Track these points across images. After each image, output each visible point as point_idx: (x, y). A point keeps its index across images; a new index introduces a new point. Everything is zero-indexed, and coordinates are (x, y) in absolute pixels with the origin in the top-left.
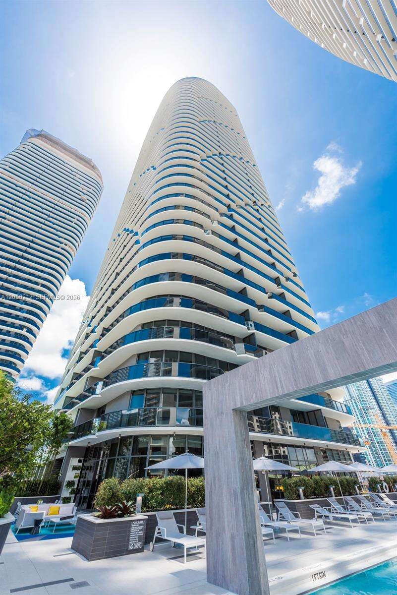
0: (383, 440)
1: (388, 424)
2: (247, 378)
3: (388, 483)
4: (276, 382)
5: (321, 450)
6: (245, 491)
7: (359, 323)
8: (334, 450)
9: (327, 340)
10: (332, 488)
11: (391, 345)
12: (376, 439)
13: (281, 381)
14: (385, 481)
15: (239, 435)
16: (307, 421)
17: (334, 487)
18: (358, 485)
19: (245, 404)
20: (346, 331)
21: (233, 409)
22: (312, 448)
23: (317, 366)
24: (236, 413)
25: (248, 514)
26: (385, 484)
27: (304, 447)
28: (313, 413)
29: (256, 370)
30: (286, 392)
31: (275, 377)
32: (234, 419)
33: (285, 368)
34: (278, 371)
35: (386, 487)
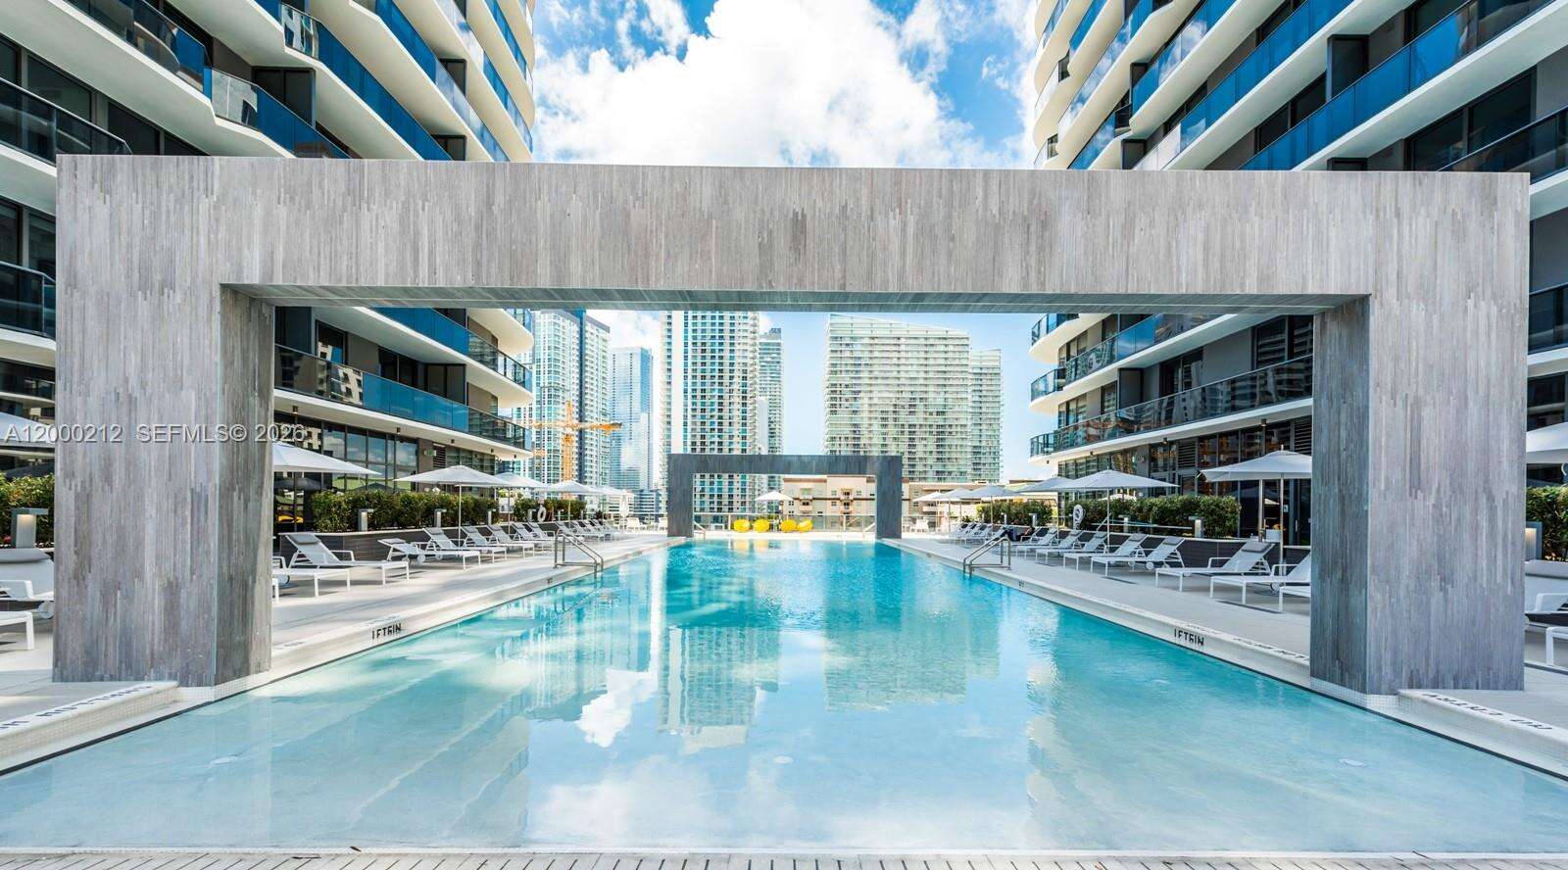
0: (560, 448)
1: (581, 419)
2: (308, 206)
3: (547, 509)
4: (416, 251)
5: (435, 448)
6: (235, 494)
7: (677, 185)
8: (464, 450)
9: (595, 196)
10: (439, 514)
11: (710, 258)
12: (549, 445)
13: (431, 252)
14: (545, 505)
15: (238, 363)
16: (421, 380)
17: (445, 511)
18: (494, 510)
19: (279, 280)
20: (645, 193)
21: (224, 287)
22: (415, 441)
23: (548, 246)
24: (236, 299)
25: (238, 540)
26: (542, 509)
27: (393, 437)
28: (442, 369)
29: (349, 192)
30: (441, 284)
31: (417, 234)
32: (224, 316)
33: (458, 220)
34: (432, 221)
35: (542, 514)
